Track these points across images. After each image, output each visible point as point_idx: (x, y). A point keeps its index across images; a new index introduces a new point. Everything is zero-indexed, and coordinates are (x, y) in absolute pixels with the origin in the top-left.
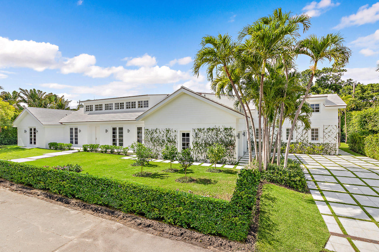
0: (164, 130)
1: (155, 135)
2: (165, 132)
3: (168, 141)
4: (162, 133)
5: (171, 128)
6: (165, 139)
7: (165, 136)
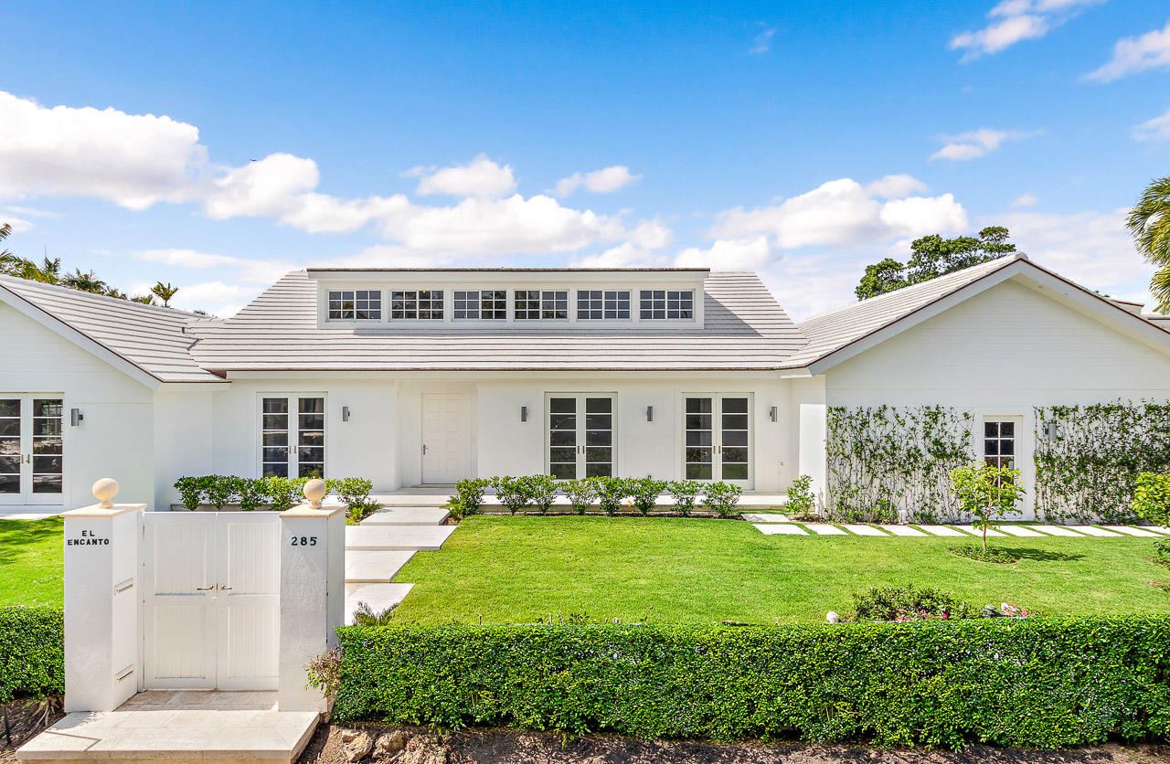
0: (915, 414)
1: (876, 431)
2: (922, 419)
3: (935, 454)
4: (910, 423)
5: (945, 405)
6: (921, 447)
7: (921, 435)
